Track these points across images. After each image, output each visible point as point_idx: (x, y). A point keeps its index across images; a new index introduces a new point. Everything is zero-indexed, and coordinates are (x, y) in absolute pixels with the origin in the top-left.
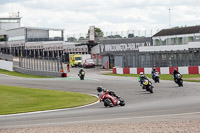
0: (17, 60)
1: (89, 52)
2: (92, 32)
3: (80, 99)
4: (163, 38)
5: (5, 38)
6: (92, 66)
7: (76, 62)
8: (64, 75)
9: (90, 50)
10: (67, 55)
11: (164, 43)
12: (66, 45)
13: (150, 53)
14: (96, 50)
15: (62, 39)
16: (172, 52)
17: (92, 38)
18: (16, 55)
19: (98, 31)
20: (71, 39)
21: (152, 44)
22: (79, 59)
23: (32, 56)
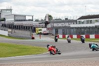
0: (10, 30)
1: (46, 27)
2: (47, 17)
3: (41, 50)
4: (82, 20)
5: (4, 20)
6: (47, 34)
7: (39, 32)
8: (33, 38)
9: (46, 26)
10: (35, 28)
11: (83, 23)
12: (34, 23)
13: (76, 28)
14: (49, 26)
15: (32, 20)
16: (87, 28)
17: (47, 20)
18: (10, 28)
19: (50, 16)
20: (37, 21)
21: (77, 24)
22: (41, 30)
23: (17, 29)
